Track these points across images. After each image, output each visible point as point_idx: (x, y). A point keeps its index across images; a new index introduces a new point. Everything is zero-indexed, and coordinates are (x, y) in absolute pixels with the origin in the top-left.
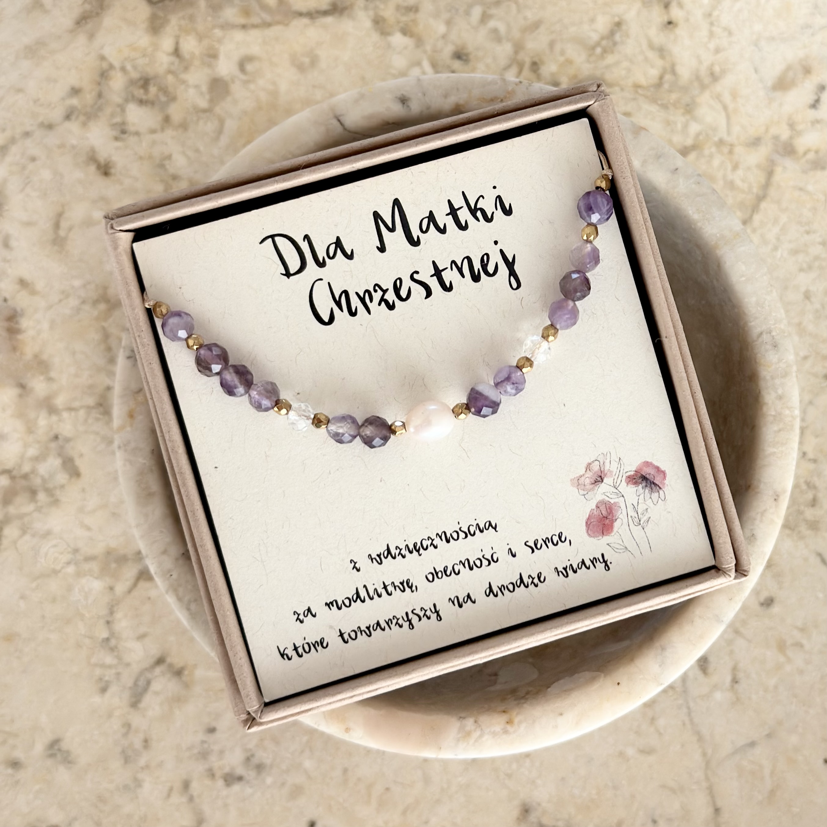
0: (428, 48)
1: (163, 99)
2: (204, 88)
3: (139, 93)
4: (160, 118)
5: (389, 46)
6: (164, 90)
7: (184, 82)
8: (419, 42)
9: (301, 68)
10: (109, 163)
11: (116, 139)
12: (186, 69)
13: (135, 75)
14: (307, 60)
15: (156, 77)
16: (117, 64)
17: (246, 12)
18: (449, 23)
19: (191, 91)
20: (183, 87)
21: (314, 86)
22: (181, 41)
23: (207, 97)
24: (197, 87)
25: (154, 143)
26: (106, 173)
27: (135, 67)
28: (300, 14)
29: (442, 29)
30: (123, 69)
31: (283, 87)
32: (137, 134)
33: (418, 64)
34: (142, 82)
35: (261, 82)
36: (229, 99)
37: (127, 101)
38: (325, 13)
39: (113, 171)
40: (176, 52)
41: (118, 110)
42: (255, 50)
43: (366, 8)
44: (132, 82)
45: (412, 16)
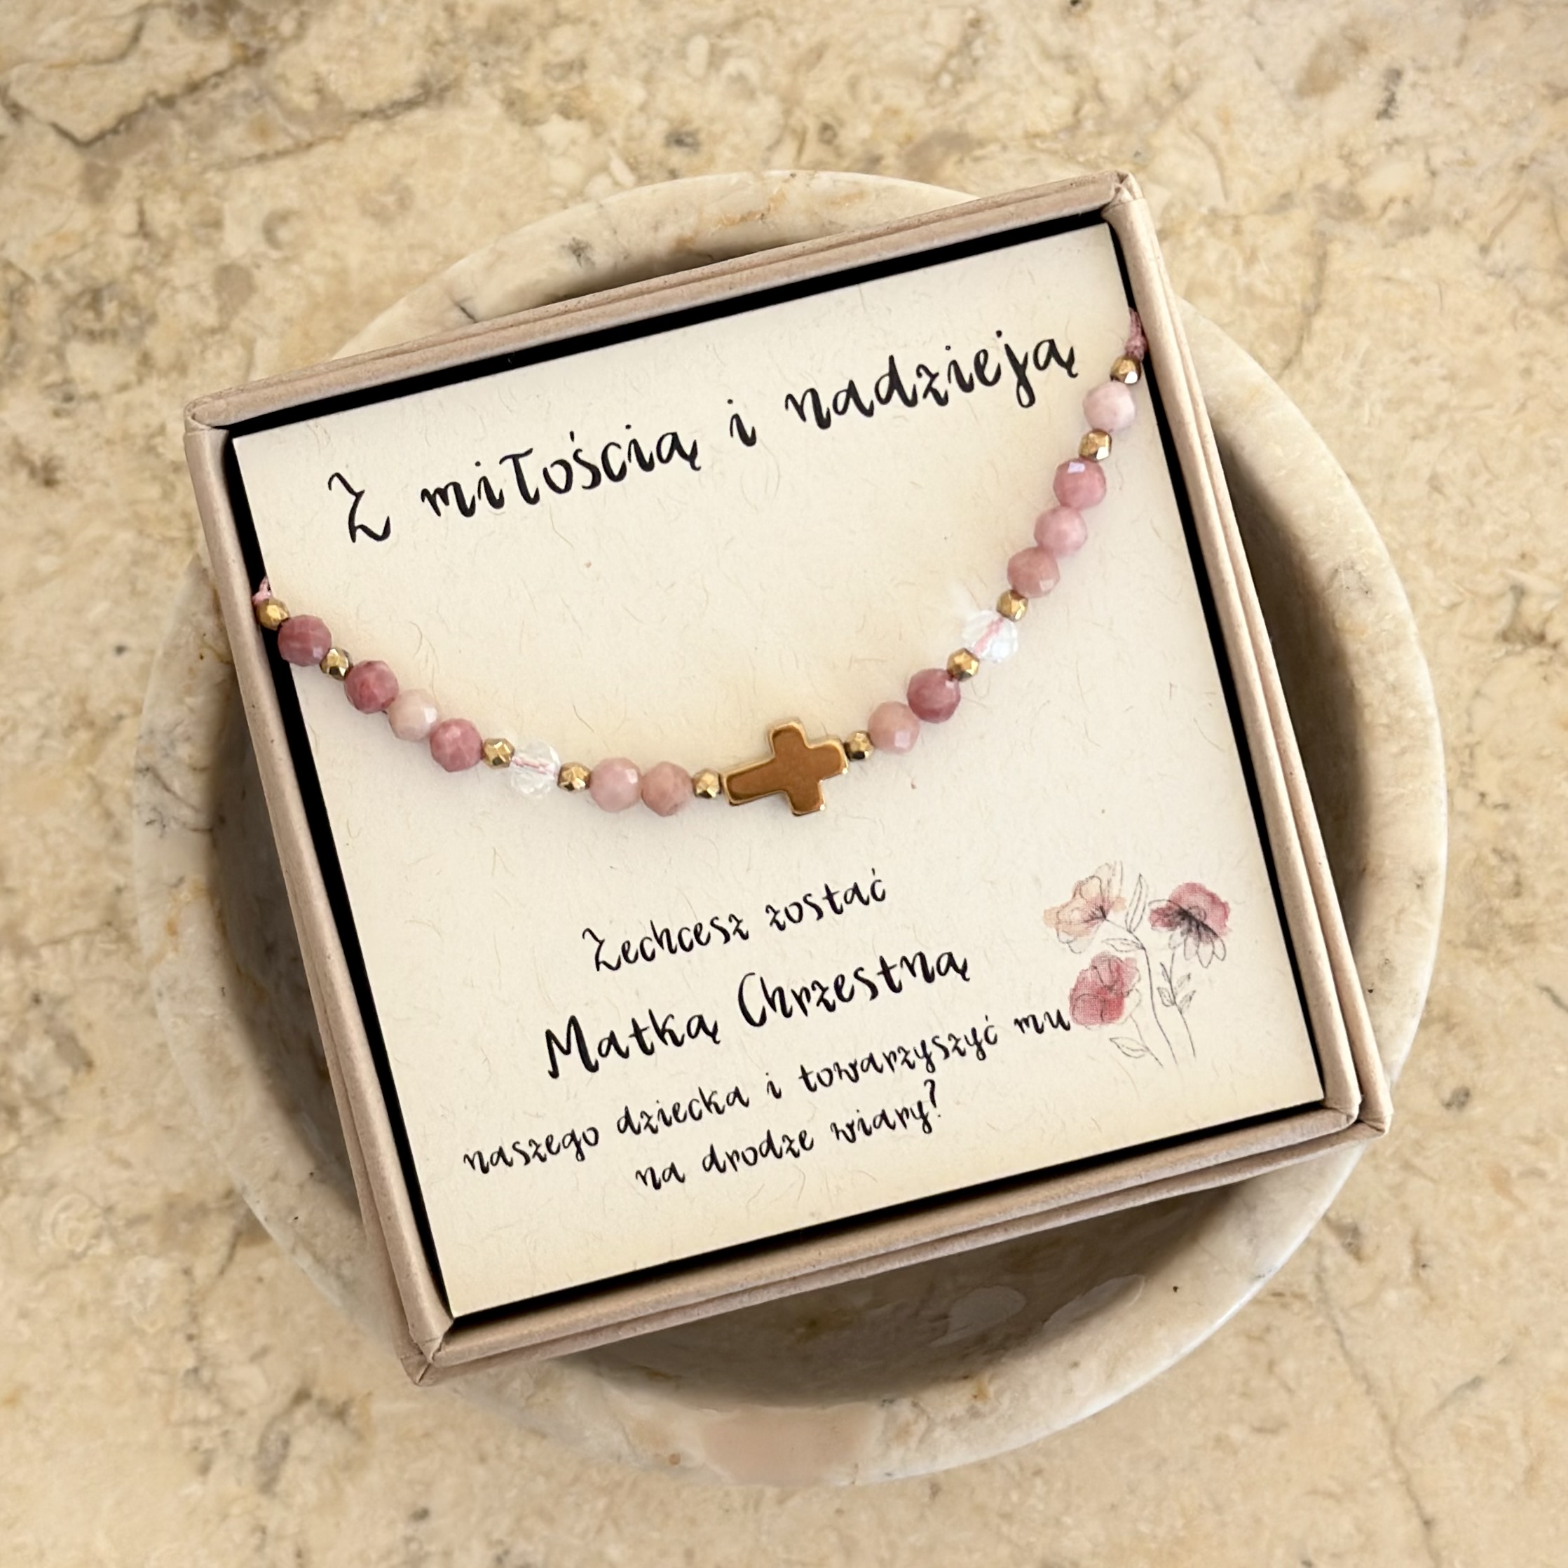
0: (617, 134)
1: (132, 322)
2: (206, 289)
3: (87, 319)
4: (132, 360)
5: (541, 144)
6: (131, 305)
7: (165, 283)
8: (598, 127)
9: (381, 217)
10: (50, 460)
11: (57, 414)
12: (167, 257)
13: (72, 287)
14: (390, 200)
15: (111, 284)
16: (35, 272)
17: (262, 131)
18: (648, 80)
19: (183, 299)
20: (166, 293)
21: (411, 248)
22: (148, 206)
23: (214, 304)
24: (192, 287)
25: (128, 409)
26: (50, 483)
27: (70, 273)
28: (365, 115)
29: (637, 94)
30: (49, 279)
31: (354, 258)
32: (94, 397)
33: (604, 168)
34: (86, 299)
35: (310, 258)
36: (255, 300)
37: (65, 338)
38: (411, 104)
39: (59, 475)
40: (143, 229)
41: (52, 358)
42: (291, 198)
43: (486, 81)
44: (71, 302)
45: (575, 79)
